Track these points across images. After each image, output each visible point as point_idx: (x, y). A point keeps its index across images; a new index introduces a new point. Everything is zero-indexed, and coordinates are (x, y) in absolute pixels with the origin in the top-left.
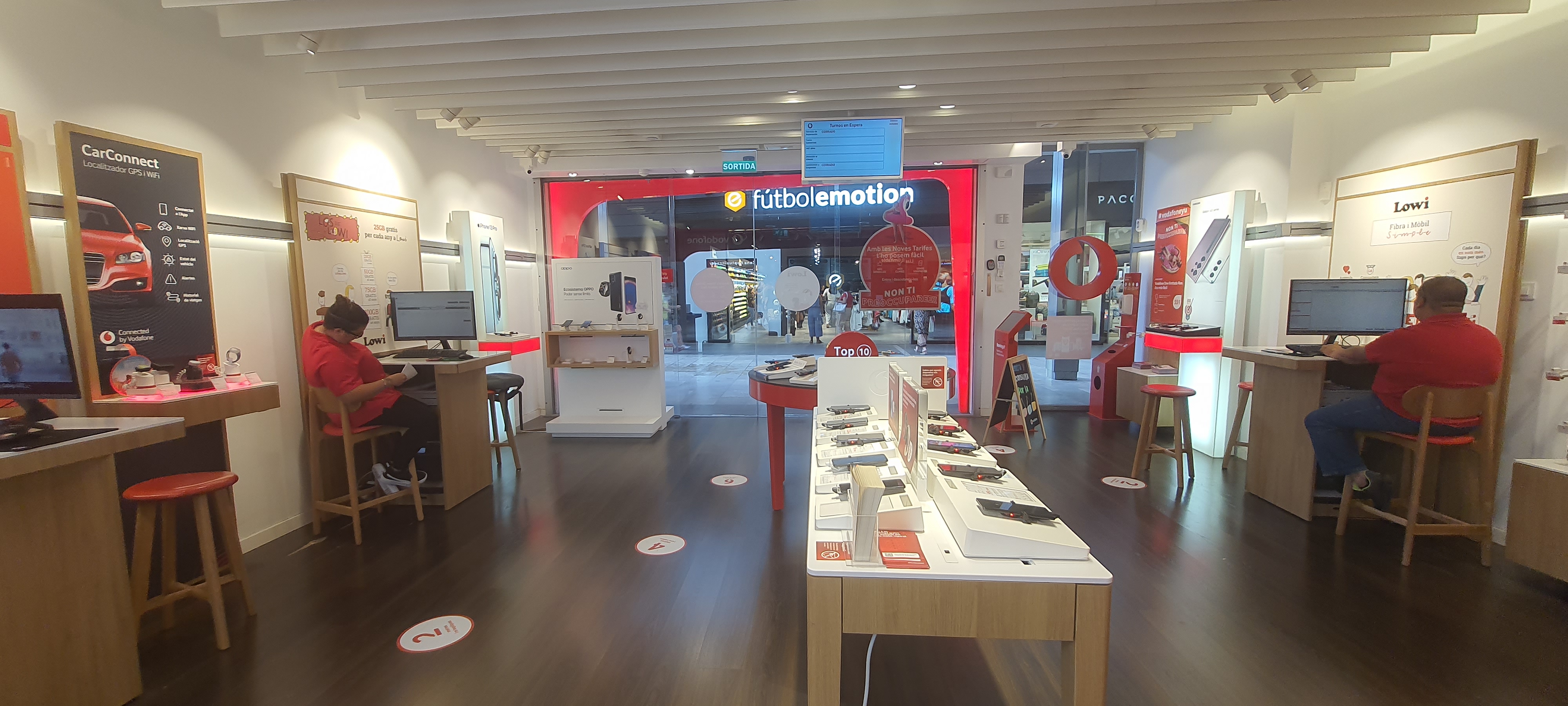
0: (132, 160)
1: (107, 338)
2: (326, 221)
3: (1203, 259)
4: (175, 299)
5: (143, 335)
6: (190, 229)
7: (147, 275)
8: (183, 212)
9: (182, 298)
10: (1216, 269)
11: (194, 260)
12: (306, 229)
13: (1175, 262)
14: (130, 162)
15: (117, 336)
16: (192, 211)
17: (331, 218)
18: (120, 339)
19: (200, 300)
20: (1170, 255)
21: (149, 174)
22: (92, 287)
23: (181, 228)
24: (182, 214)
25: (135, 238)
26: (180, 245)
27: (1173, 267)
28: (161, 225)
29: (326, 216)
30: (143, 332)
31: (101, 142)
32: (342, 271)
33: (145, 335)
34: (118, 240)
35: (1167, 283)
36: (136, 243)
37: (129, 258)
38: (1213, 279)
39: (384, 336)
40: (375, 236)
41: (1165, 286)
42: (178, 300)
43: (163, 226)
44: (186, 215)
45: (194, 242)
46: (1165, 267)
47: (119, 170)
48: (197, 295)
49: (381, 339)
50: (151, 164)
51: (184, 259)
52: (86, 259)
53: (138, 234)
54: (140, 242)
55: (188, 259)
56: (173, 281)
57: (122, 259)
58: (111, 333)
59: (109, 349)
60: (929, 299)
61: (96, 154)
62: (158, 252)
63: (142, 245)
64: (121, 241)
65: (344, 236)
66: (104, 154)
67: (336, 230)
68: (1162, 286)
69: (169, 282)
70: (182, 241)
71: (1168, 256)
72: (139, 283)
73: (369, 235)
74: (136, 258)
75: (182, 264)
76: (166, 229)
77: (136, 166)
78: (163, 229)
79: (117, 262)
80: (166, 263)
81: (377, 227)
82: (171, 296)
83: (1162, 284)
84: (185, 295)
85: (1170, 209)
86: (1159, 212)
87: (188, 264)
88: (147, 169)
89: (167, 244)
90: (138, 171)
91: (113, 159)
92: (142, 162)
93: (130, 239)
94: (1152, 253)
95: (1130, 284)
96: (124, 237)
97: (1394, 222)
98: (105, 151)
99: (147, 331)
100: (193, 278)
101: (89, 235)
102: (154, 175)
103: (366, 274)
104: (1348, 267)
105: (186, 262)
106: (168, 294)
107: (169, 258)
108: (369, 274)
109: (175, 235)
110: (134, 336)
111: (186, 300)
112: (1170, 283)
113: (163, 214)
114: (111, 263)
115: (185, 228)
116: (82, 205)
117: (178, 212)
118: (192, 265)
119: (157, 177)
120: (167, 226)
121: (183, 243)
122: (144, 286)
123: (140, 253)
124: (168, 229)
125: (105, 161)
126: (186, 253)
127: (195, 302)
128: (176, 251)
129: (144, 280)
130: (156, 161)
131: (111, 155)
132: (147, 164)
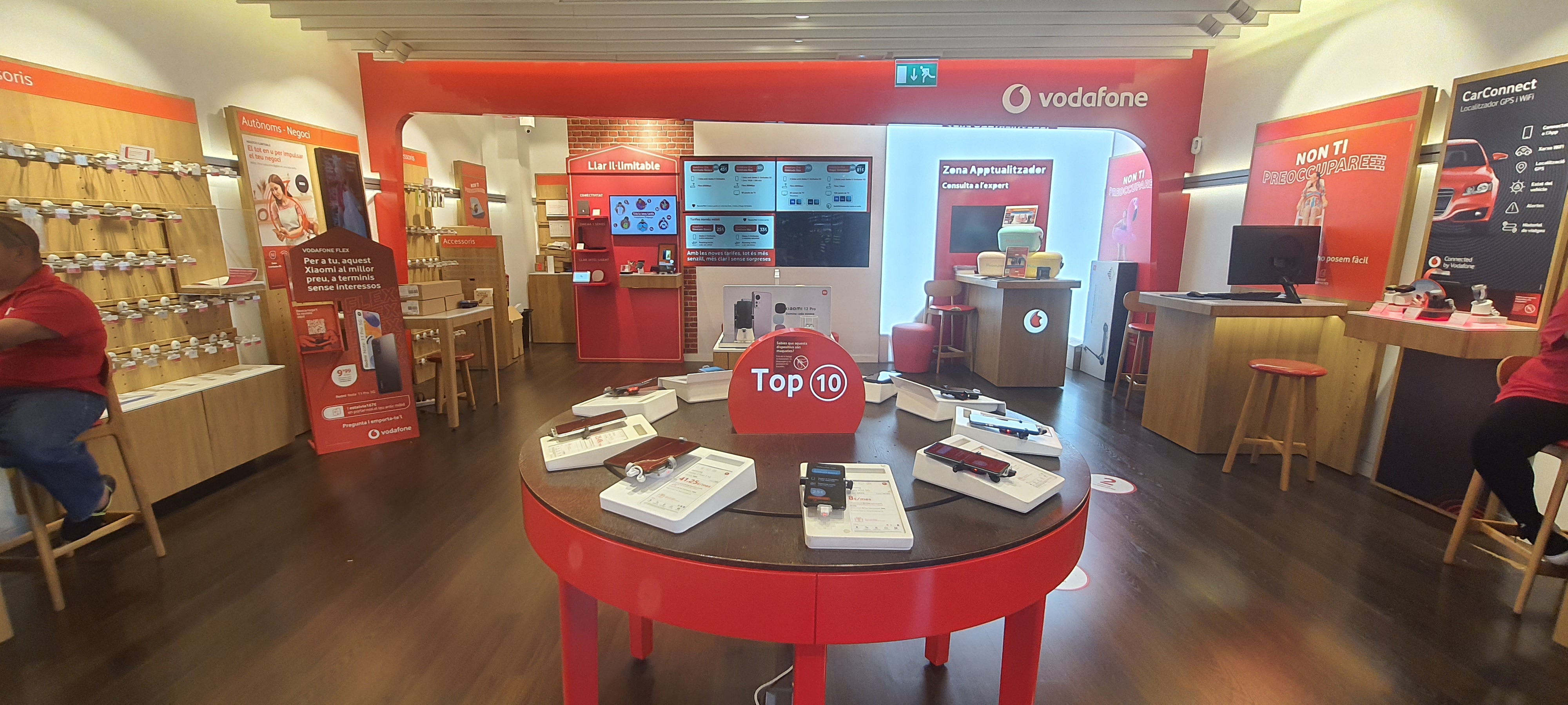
0: (1505, 90)
1: (1435, 262)
4: (1511, 229)
5: (1465, 263)
6: (1556, 147)
7: (1488, 205)
8: (1551, 130)
9: (1520, 228)
11: (1551, 183)
14: (1505, 93)
15: (1443, 261)
18: (1444, 264)
19: (1543, 231)
21: (1523, 98)
22: (1436, 219)
23: (1544, 149)
24: (1550, 132)
25: (1487, 170)
26: (1537, 169)
28: (1520, 150)
30: (1466, 260)
31: (1478, 85)
33: (1468, 263)
34: (1471, 173)
36: (1487, 173)
37: (1476, 189)
42: (1515, 230)
44: (1556, 132)
45: (1557, 162)
47: (1492, 104)
48: (1540, 225)
50: (1527, 86)
51: (1537, 184)
52: (1439, 194)
53: (1494, 165)
54: (1491, 173)
55: (1542, 184)
56: (1514, 210)
57: (1470, 191)
58: (1438, 259)
59: (1432, 271)
61: (1476, 97)
62: (1506, 179)
63: (1493, 175)
64: (1474, 175)
66: (1481, 95)
69: (1510, 211)
70: (1541, 164)
72: (1477, 213)
74: (1483, 188)
75: (1532, 190)
76: (1525, 154)
77: (1503, 96)
78: (1522, 154)
79: (1464, 195)
80: (1513, 191)
82: (1507, 226)
84: (1525, 225)
87: (1540, 190)
88: (1524, 93)
89: (1520, 170)
90: (1510, 99)
91: (1489, 96)
92: (1518, 88)
93: (1483, 171)
96: (1475, 171)
98: (1484, 91)
99: (1470, 260)
100: (1542, 206)
101: (1448, 173)
102: (1527, 98)
105: (1539, 187)
106: (1505, 223)
107: (1517, 185)
109: (1531, 160)
110: (1457, 263)
111: (1524, 231)
113: (1527, 138)
114: (1458, 193)
115: (1550, 148)
116: (1449, 148)
117: (1545, 131)
118: (1545, 189)
119: (1531, 98)
120: (1527, 150)
121: (1541, 166)
122: (1483, 216)
123: (1488, 183)
124: (1527, 153)
125: (1482, 100)
126: (1540, 177)
127: (1535, 233)
128: (1529, 177)
129: (1484, 211)
130: (1534, 81)
131: (1488, 93)
132: (1522, 89)
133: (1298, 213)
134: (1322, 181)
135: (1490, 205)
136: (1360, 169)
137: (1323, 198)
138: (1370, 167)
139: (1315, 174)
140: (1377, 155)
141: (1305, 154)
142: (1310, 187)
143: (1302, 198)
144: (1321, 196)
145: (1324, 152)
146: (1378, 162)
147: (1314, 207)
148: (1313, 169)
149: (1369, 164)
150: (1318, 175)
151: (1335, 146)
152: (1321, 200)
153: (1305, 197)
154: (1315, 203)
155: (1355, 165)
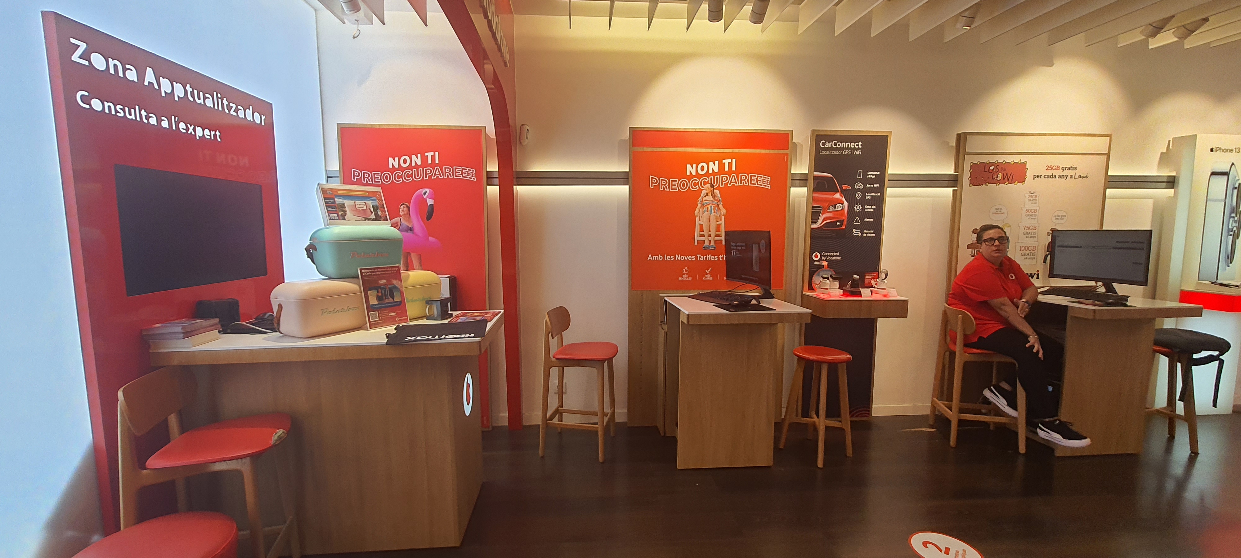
0: (846, 145)
1: (816, 256)
2: (992, 168)
4: (858, 233)
5: (835, 256)
6: (875, 186)
7: (843, 218)
8: (872, 175)
9: (862, 233)
11: (874, 207)
12: (970, 177)
14: (845, 147)
15: (821, 256)
16: (879, 173)
17: (997, 165)
18: (823, 257)
19: (874, 235)
21: (855, 152)
22: (813, 226)
23: (869, 186)
24: (871, 176)
25: (840, 195)
26: (867, 198)
28: (857, 185)
29: (992, 164)
30: (836, 254)
31: (829, 138)
32: (1001, 211)
33: (836, 256)
34: (831, 197)
36: (841, 198)
37: (835, 208)
39: (1038, 271)
40: (1045, 177)
42: (860, 234)
43: (859, 186)
44: (874, 177)
45: (876, 195)
47: (838, 153)
48: (872, 232)
49: (1035, 274)
50: (857, 145)
51: (868, 207)
52: (812, 209)
53: (844, 193)
54: (843, 197)
55: (870, 207)
56: (858, 222)
57: (831, 209)
58: (818, 254)
59: (816, 263)
61: (828, 145)
62: (852, 203)
63: (844, 199)
64: (833, 198)
65: (1008, 180)
66: (832, 145)
67: (1000, 175)
69: (856, 222)
70: (869, 194)
72: (838, 223)
73: (1038, 176)
74: (839, 207)
75: (866, 210)
76: (860, 187)
77: (848, 149)
78: (858, 187)
79: (828, 211)
80: (856, 210)
81: (1049, 168)
82: (856, 232)
84: (865, 231)
87: (869, 210)
88: (855, 149)
89: (859, 197)
90: (849, 151)
91: (836, 147)
92: (852, 145)
93: (838, 196)
96: (833, 195)
98: (832, 142)
99: (838, 254)
100: (872, 220)
101: (816, 195)
102: (858, 152)
103: (1028, 213)
106: (854, 230)
107: (858, 207)
108: (1031, 213)
109: (865, 191)
110: (830, 256)
111: (865, 235)
113: (860, 178)
114: (825, 211)
115: (872, 186)
116: (816, 178)
117: (869, 175)
118: (872, 210)
119: (860, 153)
120: (861, 185)
121: (869, 196)
122: (841, 225)
123: (842, 204)
124: (861, 187)
125: (831, 148)
126: (870, 203)
127: (870, 236)
128: (863, 202)
129: (842, 222)
130: (860, 143)
131: (835, 144)
132: (854, 146)
133: (697, 218)
134: (717, 192)
135: (845, 218)
136: (750, 185)
137: (721, 206)
138: (758, 184)
139: (709, 185)
140: (763, 176)
141: (694, 166)
142: (705, 196)
143: (699, 206)
144: (718, 205)
145: (714, 167)
146: (763, 182)
147: (713, 214)
148: (706, 181)
149: (757, 182)
150: (712, 186)
151: (725, 163)
152: (719, 208)
153: (702, 205)
154: (713, 212)
155: (745, 182)
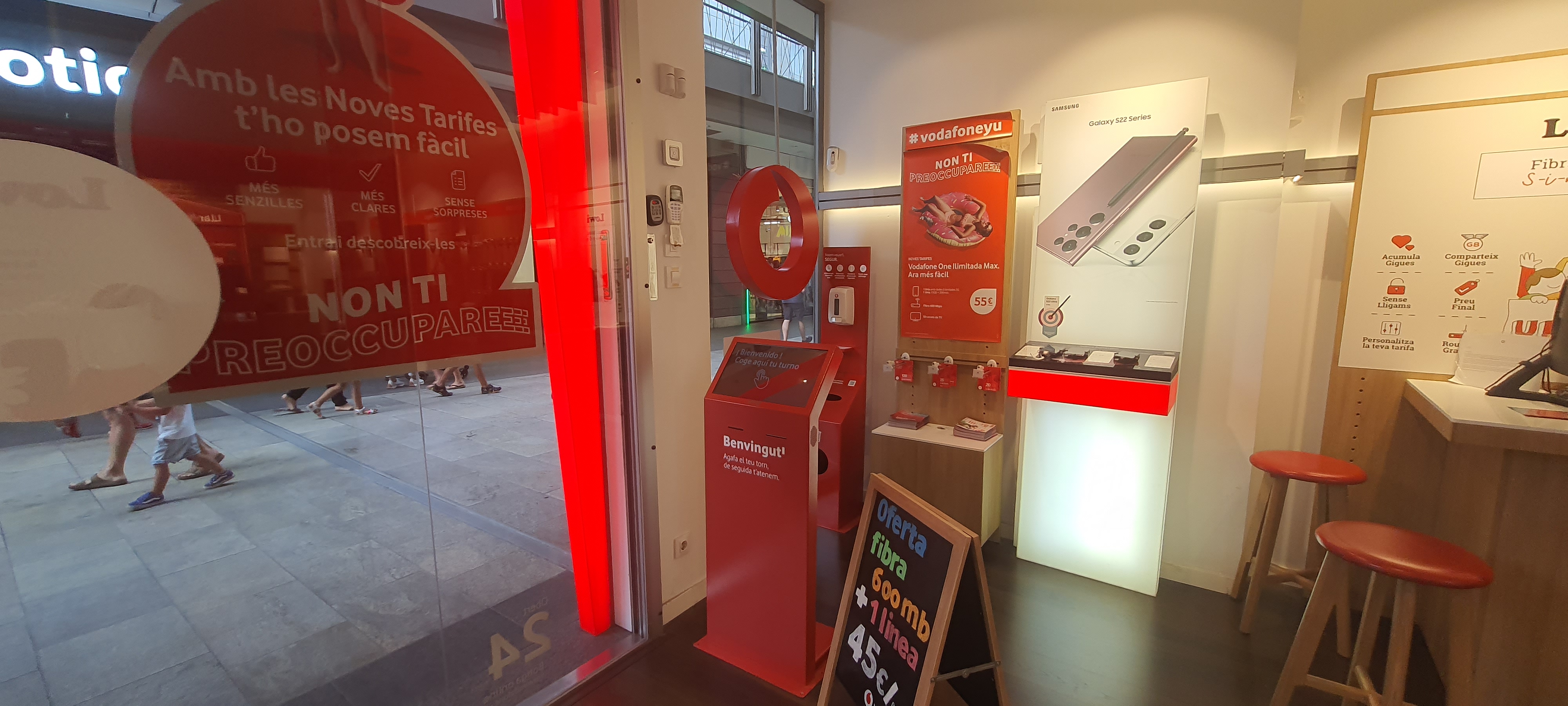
3: (1098, 218)
10: (1145, 237)
13: (967, 227)
20: (950, 212)
27: (963, 235)
35: (949, 267)
38: (1137, 257)
41: (942, 271)
46: (938, 236)
60: (502, 320)
68: (933, 271)
71: (947, 214)
83: (935, 267)
85: (948, 125)
86: (909, 130)
94: (895, 210)
95: (840, 268)
97: (1545, 156)
104: (1408, 239)
112: (957, 267)
